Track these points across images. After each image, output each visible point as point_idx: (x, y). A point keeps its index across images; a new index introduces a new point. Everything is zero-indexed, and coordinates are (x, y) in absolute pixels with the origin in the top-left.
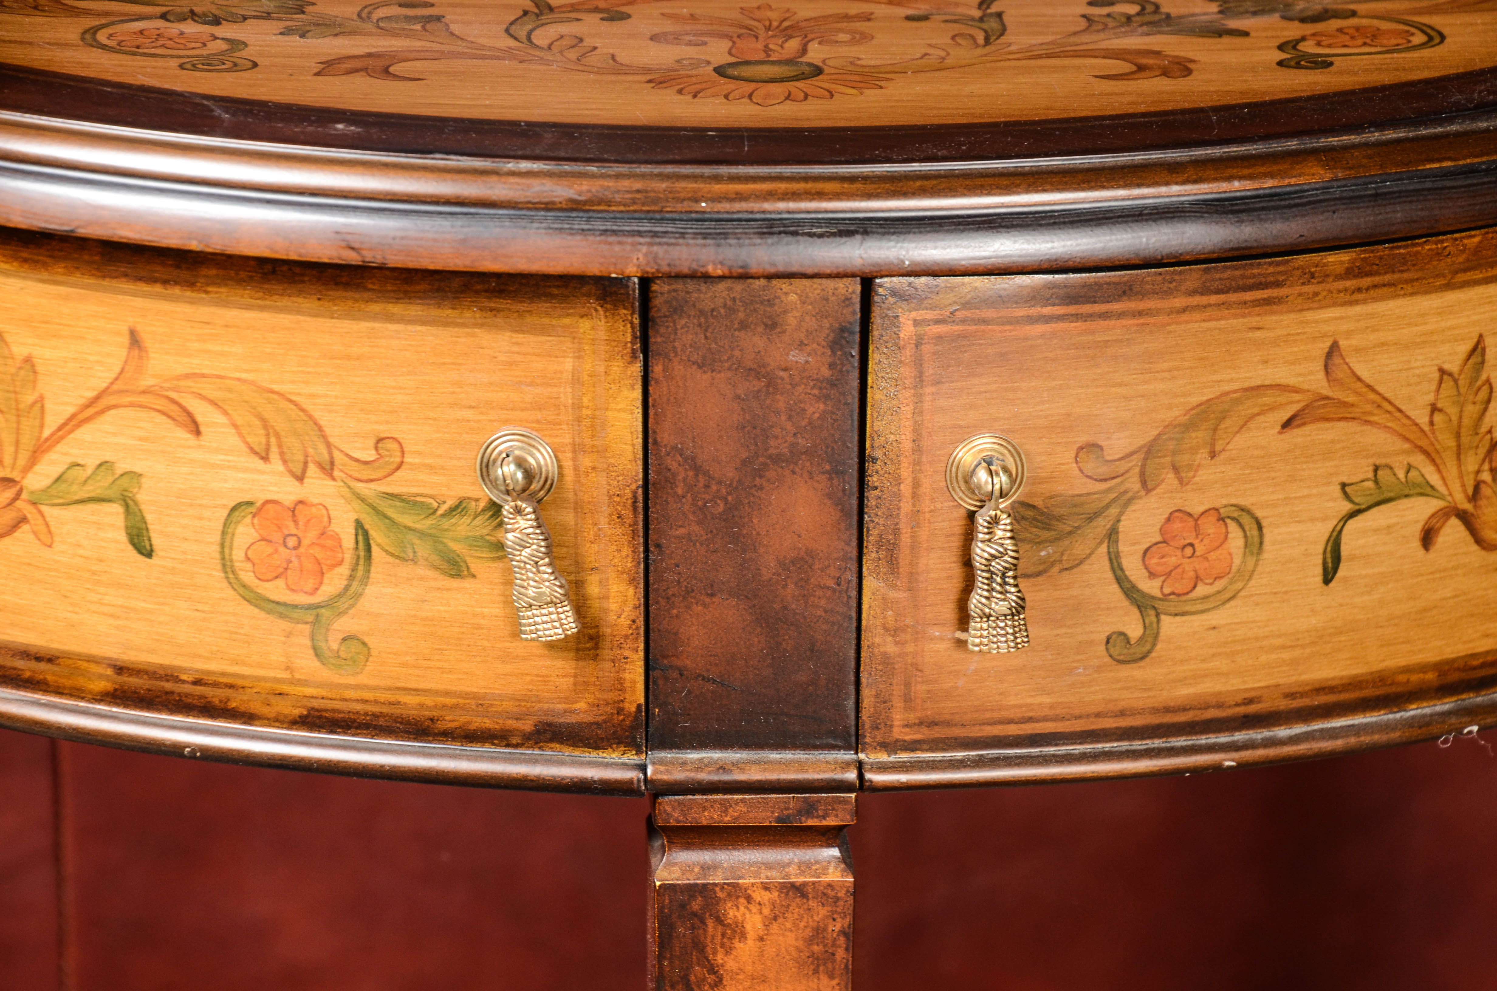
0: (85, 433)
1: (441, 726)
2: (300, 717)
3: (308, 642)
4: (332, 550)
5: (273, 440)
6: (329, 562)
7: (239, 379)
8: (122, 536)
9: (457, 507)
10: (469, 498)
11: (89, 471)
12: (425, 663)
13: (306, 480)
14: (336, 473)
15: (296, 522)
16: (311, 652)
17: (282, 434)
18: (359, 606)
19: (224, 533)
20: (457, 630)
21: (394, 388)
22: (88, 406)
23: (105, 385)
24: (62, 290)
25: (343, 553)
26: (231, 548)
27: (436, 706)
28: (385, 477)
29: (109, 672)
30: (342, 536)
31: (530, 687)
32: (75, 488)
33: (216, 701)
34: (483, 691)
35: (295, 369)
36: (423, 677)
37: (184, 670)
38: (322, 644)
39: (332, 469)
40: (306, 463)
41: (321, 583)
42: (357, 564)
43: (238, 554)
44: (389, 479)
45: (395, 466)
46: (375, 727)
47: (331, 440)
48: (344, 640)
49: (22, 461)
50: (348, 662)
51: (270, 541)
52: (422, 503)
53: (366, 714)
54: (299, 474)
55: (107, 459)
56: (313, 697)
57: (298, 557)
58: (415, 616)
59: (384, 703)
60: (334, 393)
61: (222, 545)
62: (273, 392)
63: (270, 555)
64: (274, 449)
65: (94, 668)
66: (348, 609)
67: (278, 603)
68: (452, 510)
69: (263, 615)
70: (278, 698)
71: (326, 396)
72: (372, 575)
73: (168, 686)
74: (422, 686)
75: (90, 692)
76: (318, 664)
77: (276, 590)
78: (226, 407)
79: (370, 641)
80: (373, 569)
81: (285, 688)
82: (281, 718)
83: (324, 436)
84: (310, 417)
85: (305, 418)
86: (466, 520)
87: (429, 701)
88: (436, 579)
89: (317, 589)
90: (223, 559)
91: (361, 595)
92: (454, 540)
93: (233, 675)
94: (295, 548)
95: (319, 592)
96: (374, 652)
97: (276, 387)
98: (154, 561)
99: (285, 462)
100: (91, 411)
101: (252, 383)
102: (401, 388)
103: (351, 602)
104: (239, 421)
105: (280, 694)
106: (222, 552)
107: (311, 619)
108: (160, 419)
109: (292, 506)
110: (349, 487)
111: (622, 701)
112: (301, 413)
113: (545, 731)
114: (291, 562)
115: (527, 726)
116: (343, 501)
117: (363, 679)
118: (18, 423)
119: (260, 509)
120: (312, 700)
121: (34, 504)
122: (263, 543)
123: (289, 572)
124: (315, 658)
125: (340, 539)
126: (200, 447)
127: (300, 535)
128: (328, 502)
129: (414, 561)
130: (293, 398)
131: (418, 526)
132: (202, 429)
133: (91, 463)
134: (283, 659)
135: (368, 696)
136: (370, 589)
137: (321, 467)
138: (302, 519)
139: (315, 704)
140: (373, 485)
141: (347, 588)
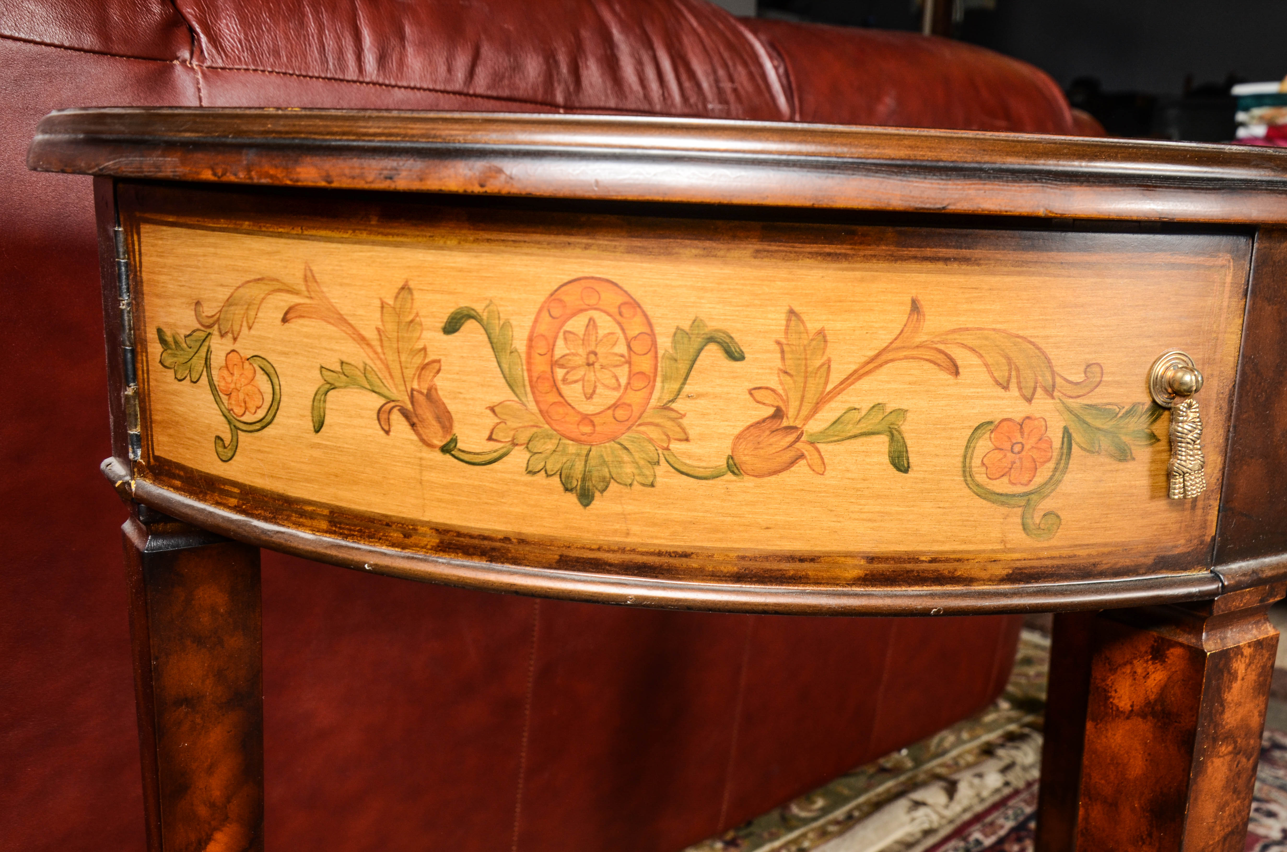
0: (864, 384)
1: (1099, 568)
2: (1007, 575)
3: (1019, 521)
4: (1045, 451)
5: (1014, 373)
6: (1041, 460)
7: (994, 330)
8: (886, 459)
9: (1131, 410)
10: (1139, 403)
11: (863, 413)
12: (1095, 525)
13: (1033, 401)
14: (1056, 394)
15: (1022, 433)
16: (1021, 527)
17: (1021, 367)
18: (1058, 490)
19: (967, 447)
20: (1118, 499)
21: (1103, 326)
22: (868, 363)
23: (885, 345)
24: (858, 274)
25: (1052, 452)
26: (971, 458)
27: (1098, 555)
28: (1089, 393)
29: (863, 562)
30: (1053, 440)
31: (1156, 533)
32: (850, 426)
33: (946, 572)
34: (1128, 540)
35: (1037, 318)
36: (1092, 535)
37: (923, 553)
38: (1029, 521)
39: (1053, 391)
40: (1035, 389)
41: (1034, 476)
42: (1061, 459)
43: (976, 462)
44: (1090, 394)
45: (1096, 384)
46: (1058, 575)
47: (1055, 369)
48: (1045, 515)
49: (805, 412)
50: (1045, 531)
51: (1002, 449)
52: (1110, 409)
53: (1053, 567)
54: (1029, 397)
55: (880, 401)
56: (1018, 560)
57: (1020, 459)
58: (1094, 492)
59: (1065, 558)
60: (1062, 334)
61: (965, 457)
62: (1018, 336)
63: (999, 460)
64: (1014, 380)
65: (850, 561)
66: (1051, 492)
67: (1001, 495)
68: (1127, 413)
69: (989, 504)
70: (993, 564)
71: (1057, 336)
72: (1070, 466)
73: (909, 566)
74: (1091, 542)
75: (845, 579)
76: (1024, 535)
77: (1002, 486)
78: (981, 352)
79: (1062, 514)
80: (1071, 462)
81: (999, 556)
82: (993, 578)
83: (1051, 367)
84: (1043, 353)
85: (1040, 354)
86: (1135, 419)
87: (1093, 552)
88: (1110, 464)
89: (1031, 481)
90: (964, 466)
91: (1060, 481)
92: (1126, 434)
93: (961, 552)
94: (1019, 453)
95: (1032, 483)
96: (1063, 522)
97: (1021, 333)
98: (911, 474)
99: (1020, 389)
100: (871, 366)
101: (1004, 331)
102: (1108, 326)
103: (1053, 487)
104: (990, 361)
105: (995, 561)
106: (964, 462)
107: (1023, 503)
108: (928, 365)
109: (1020, 422)
110: (1063, 403)
111: (1204, 535)
112: (1037, 351)
113: (1160, 562)
114: (1014, 463)
115: (1149, 561)
116: (1058, 414)
117: (1054, 542)
118: (805, 383)
119: (997, 427)
120: (1017, 562)
121: (812, 443)
122: (996, 451)
123: (1012, 471)
124: (1023, 532)
125: (1051, 442)
126: (957, 384)
127: (1024, 442)
128: (1047, 416)
129: (1099, 453)
130: (1032, 340)
131: (1105, 427)
132: (960, 370)
133: (865, 406)
134: (1000, 535)
135: (1055, 553)
136: (1068, 477)
137: (1046, 390)
138: (1026, 430)
139: (1018, 564)
140: (1079, 400)
141: (1051, 478)
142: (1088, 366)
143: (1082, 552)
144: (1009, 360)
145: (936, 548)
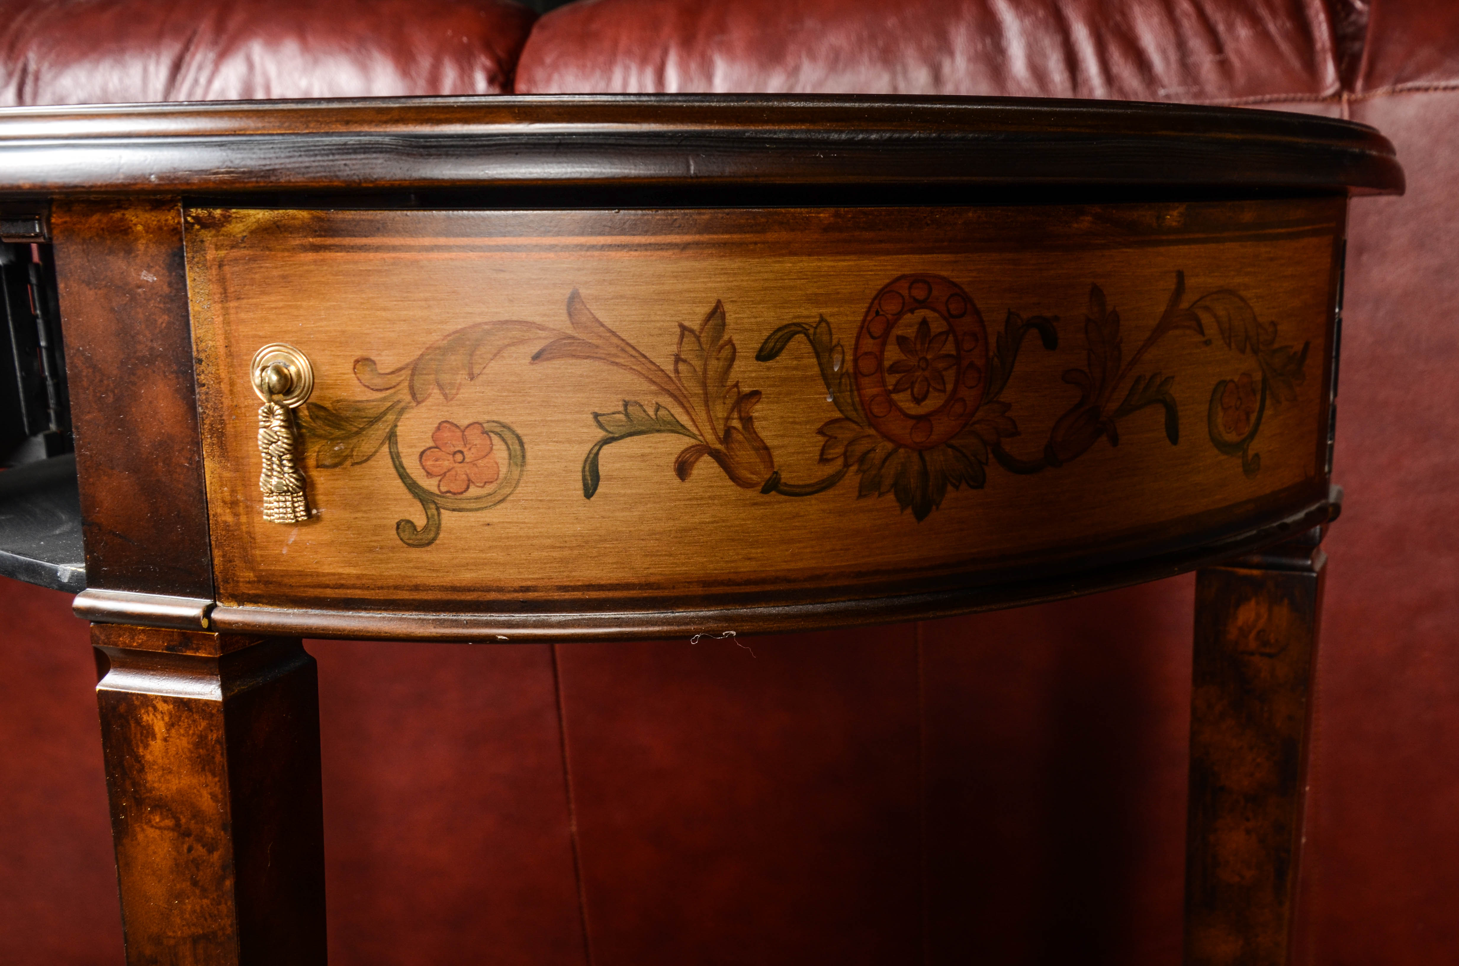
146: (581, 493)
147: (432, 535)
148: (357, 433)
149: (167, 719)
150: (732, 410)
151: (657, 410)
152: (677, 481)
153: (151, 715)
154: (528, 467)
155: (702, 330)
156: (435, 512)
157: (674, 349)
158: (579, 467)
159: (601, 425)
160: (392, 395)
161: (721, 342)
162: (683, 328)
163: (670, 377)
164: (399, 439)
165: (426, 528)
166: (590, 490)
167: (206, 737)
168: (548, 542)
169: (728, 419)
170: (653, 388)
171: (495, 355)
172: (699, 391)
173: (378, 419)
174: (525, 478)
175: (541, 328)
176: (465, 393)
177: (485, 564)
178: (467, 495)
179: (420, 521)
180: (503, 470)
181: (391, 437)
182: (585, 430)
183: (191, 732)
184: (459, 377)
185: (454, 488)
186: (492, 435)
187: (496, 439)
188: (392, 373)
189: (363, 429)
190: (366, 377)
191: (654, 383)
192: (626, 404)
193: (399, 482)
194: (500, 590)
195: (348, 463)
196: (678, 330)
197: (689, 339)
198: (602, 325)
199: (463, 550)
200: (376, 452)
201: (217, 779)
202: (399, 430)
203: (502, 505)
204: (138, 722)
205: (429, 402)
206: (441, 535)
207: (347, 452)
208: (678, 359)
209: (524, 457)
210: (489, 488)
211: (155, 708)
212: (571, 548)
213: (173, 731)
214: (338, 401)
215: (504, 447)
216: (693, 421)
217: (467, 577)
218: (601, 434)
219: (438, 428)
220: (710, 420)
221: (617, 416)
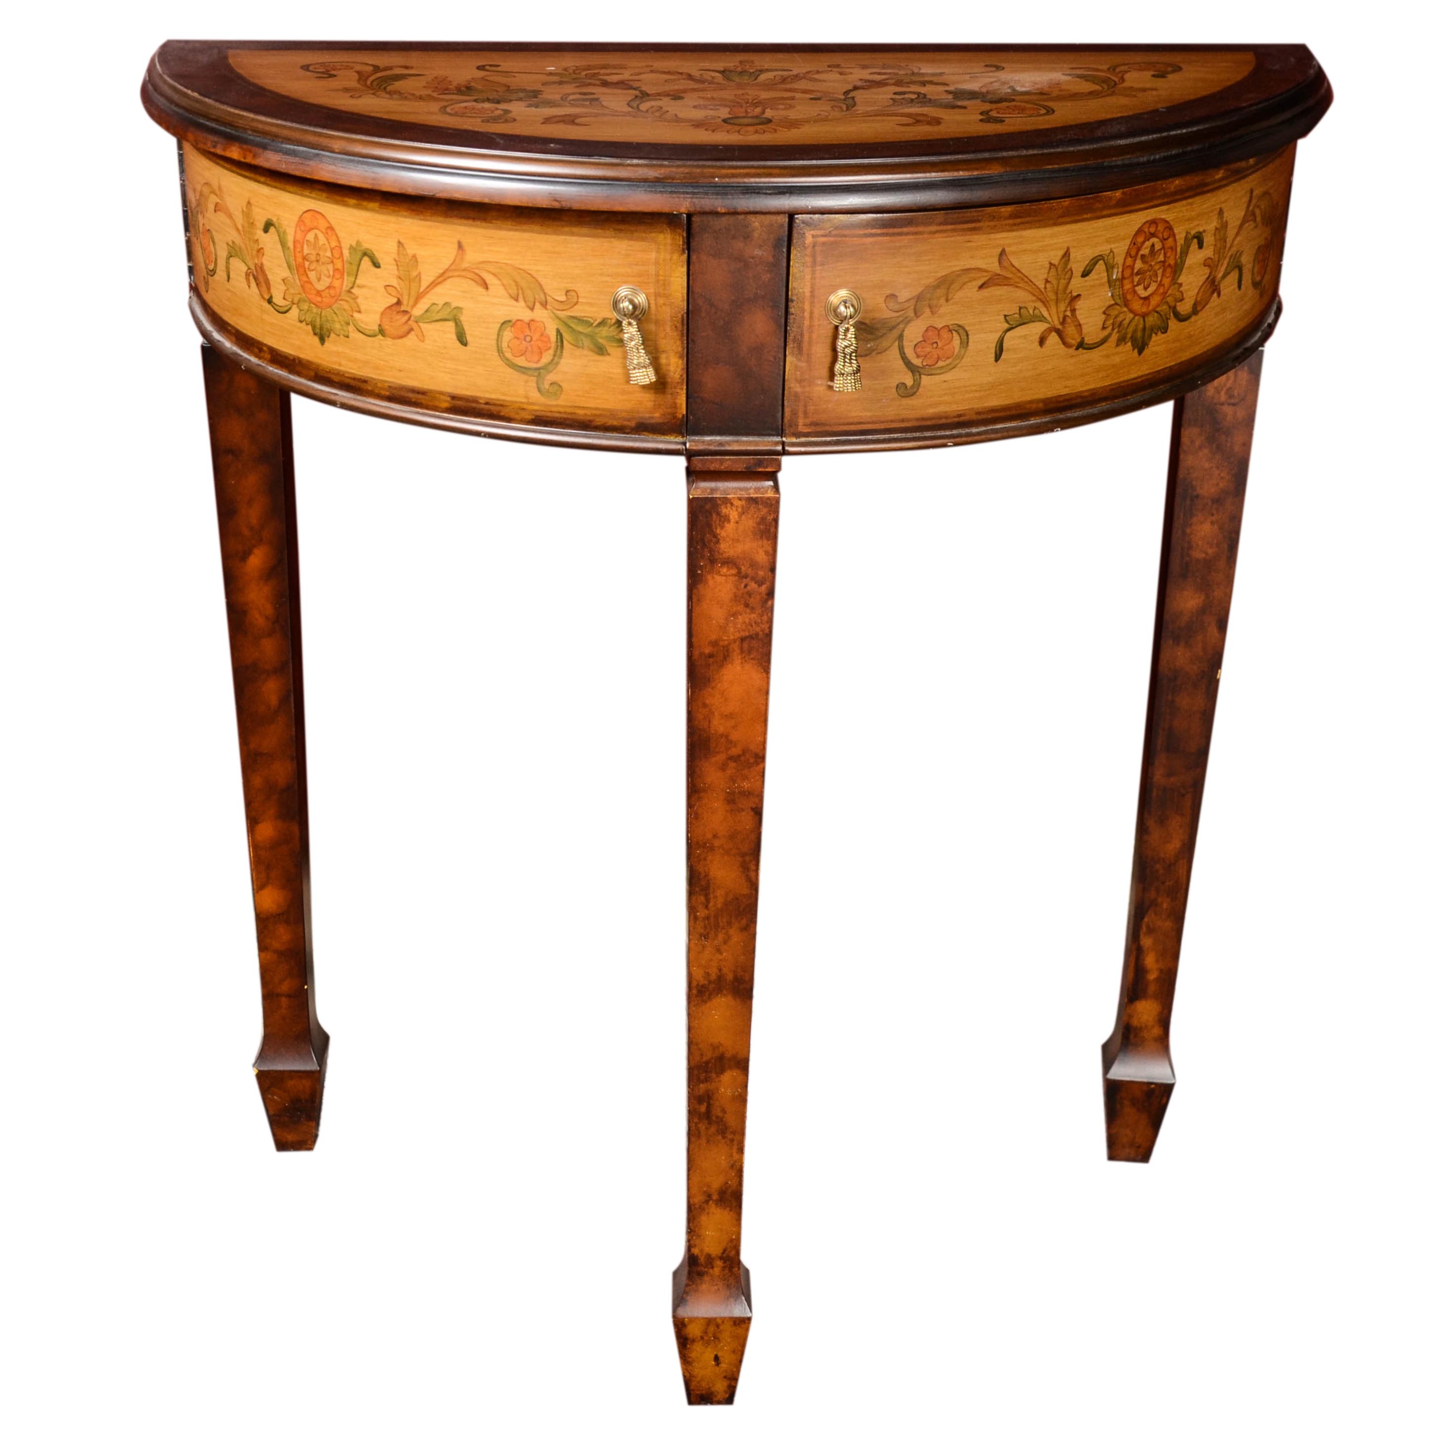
0: (438, 289)
1: (594, 424)
2: (532, 419)
3: (535, 385)
4: (546, 343)
5: (520, 292)
6: (544, 348)
7: (506, 264)
8: (454, 337)
9: (602, 322)
10: (607, 318)
11: (440, 306)
13: (535, 310)
14: (548, 307)
15: (530, 330)
16: (536, 389)
17: (524, 288)
18: (558, 368)
19: (498, 335)
20: (602, 380)
21: (574, 267)
22: (439, 277)
23: (447, 267)
24: (429, 223)
25: (551, 344)
26: (501, 342)
27: (592, 414)
28: (570, 308)
29: (449, 399)
30: (550, 336)
31: (634, 406)
32: (434, 315)
33: (495, 413)
34: (614, 408)
35: (530, 258)
36: (585, 401)
37: (481, 398)
38: (542, 386)
39: (546, 305)
40: (534, 303)
41: (541, 358)
42: (557, 349)
43: (504, 345)
44: (572, 309)
45: (574, 303)
46: (566, 424)
47: (546, 291)
48: (551, 384)
49: (411, 302)
50: (553, 395)
51: (519, 339)
52: (586, 320)
53: (561, 418)
54: (532, 307)
55: (447, 301)
56: (536, 410)
57: (531, 346)
58: (583, 373)
59: (569, 413)
60: (547, 269)
61: (498, 341)
62: (520, 269)
63: (519, 345)
64: (521, 296)
65: (442, 397)
66: (553, 370)
67: (522, 367)
68: (600, 324)
69: (515, 372)
70: (524, 411)
71: (544, 271)
72: (564, 354)
73: (474, 405)
74: (585, 406)
75: (441, 408)
76: (539, 395)
77: (521, 362)
78: (500, 277)
79: (564, 385)
80: (564, 351)
81: (525, 406)
82: (524, 419)
83: (543, 290)
84: (537, 281)
85: (535, 281)
86: (606, 328)
87: (588, 412)
88: (592, 356)
90: (498, 347)
91: (559, 363)
92: (601, 338)
93: (502, 400)
94: (530, 342)
95: (540, 362)
96: (564, 390)
97: (522, 267)
98: (468, 348)
99: (525, 302)
100: (441, 279)
101: (511, 265)
102: (578, 267)
103: (554, 366)
104: (505, 282)
105: (522, 409)
106: (498, 344)
107: (536, 374)
108: (471, 282)
109: (528, 322)
110: (554, 313)
111: (676, 413)
112: (533, 279)
113: (641, 426)
114: (528, 348)
115: (633, 424)
116: (551, 320)
117: (560, 402)
118: (410, 285)
119: (514, 324)
121: (417, 322)
122: (516, 339)
123: (527, 353)
124: (538, 393)
126: (488, 295)
127: (532, 335)
128: (544, 320)
129: (583, 348)
130: (529, 272)
131: (585, 331)
132: (489, 287)
133: (441, 302)
134: (524, 393)
135: (562, 410)
136: (563, 361)
137: (541, 304)
138: (533, 328)
139: (538, 413)
140: (564, 312)
141: (553, 360)
142: (568, 291)
143: (581, 412)
144: (516, 282)
145: (488, 396)
146: (993, 359)
147: (915, 390)
148: (882, 336)
149: (740, 510)
150: (1067, 307)
151: (1034, 310)
152: (1039, 347)
153: (729, 508)
154: (969, 348)
155: (1059, 264)
156: (918, 377)
157: (1045, 276)
158: (994, 345)
159: (1007, 322)
160: (905, 313)
161: (1066, 270)
162: (1051, 264)
163: (1041, 291)
164: (904, 338)
165: (912, 387)
166: (997, 358)
167: (766, 519)
168: (974, 388)
169: (1065, 311)
170: (1034, 298)
171: (960, 288)
172: (1054, 298)
173: (894, 327)
174: (967, 354)
175: (986, 271)
176: (942, 310)
177: (941, 404)
178: (937, 365)
179: (909, 382)
180: (957, 350)
181: (900, 337)
182: (999, 325)
183: (756, 516)
184: (941, 301)
185: (930, 362)
186: (953, 332)
187: (955, 334)
188: (905, 302)
189: (885, 334)
190: (892, 305)
191: (1034, 295)
192: (1020, 308)
193: (901, 362)
194: (946, 418)
195: (874, 353)
196: (1048, 266)
197: (1053, 270)
198: (1014, 266)
199: (931, 397)
200: (889, 347)
201: (769, 542)
202: (906, 333)
203: (954, 370)
204: (718, 514)
205: (922, 317)
206: (920, 390)
207: (875, 347)
208: (1047, 281)
209: (968, 342)
210: (948, 361)
211: (732, 504)
212: (985, 390)
213: (743, 516)
214: (873, 319)
215: (958, 338)
216: (1050, 314)
217: (931, 411)
218: (1006, 326)
219: (927, 330)
220: (1057, 313)
221: (1016, 315)
